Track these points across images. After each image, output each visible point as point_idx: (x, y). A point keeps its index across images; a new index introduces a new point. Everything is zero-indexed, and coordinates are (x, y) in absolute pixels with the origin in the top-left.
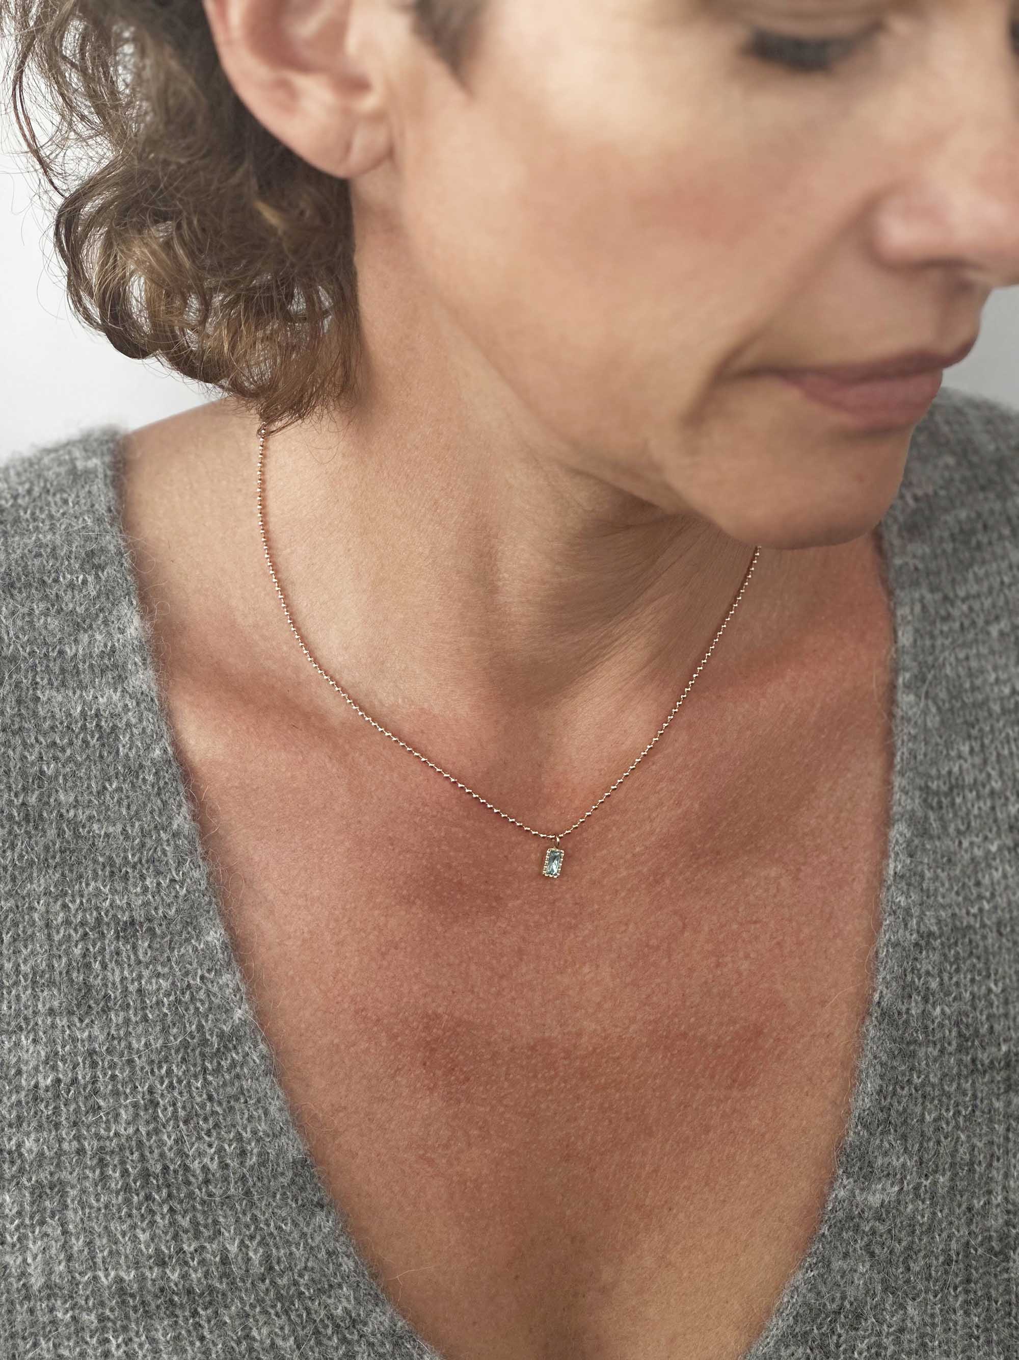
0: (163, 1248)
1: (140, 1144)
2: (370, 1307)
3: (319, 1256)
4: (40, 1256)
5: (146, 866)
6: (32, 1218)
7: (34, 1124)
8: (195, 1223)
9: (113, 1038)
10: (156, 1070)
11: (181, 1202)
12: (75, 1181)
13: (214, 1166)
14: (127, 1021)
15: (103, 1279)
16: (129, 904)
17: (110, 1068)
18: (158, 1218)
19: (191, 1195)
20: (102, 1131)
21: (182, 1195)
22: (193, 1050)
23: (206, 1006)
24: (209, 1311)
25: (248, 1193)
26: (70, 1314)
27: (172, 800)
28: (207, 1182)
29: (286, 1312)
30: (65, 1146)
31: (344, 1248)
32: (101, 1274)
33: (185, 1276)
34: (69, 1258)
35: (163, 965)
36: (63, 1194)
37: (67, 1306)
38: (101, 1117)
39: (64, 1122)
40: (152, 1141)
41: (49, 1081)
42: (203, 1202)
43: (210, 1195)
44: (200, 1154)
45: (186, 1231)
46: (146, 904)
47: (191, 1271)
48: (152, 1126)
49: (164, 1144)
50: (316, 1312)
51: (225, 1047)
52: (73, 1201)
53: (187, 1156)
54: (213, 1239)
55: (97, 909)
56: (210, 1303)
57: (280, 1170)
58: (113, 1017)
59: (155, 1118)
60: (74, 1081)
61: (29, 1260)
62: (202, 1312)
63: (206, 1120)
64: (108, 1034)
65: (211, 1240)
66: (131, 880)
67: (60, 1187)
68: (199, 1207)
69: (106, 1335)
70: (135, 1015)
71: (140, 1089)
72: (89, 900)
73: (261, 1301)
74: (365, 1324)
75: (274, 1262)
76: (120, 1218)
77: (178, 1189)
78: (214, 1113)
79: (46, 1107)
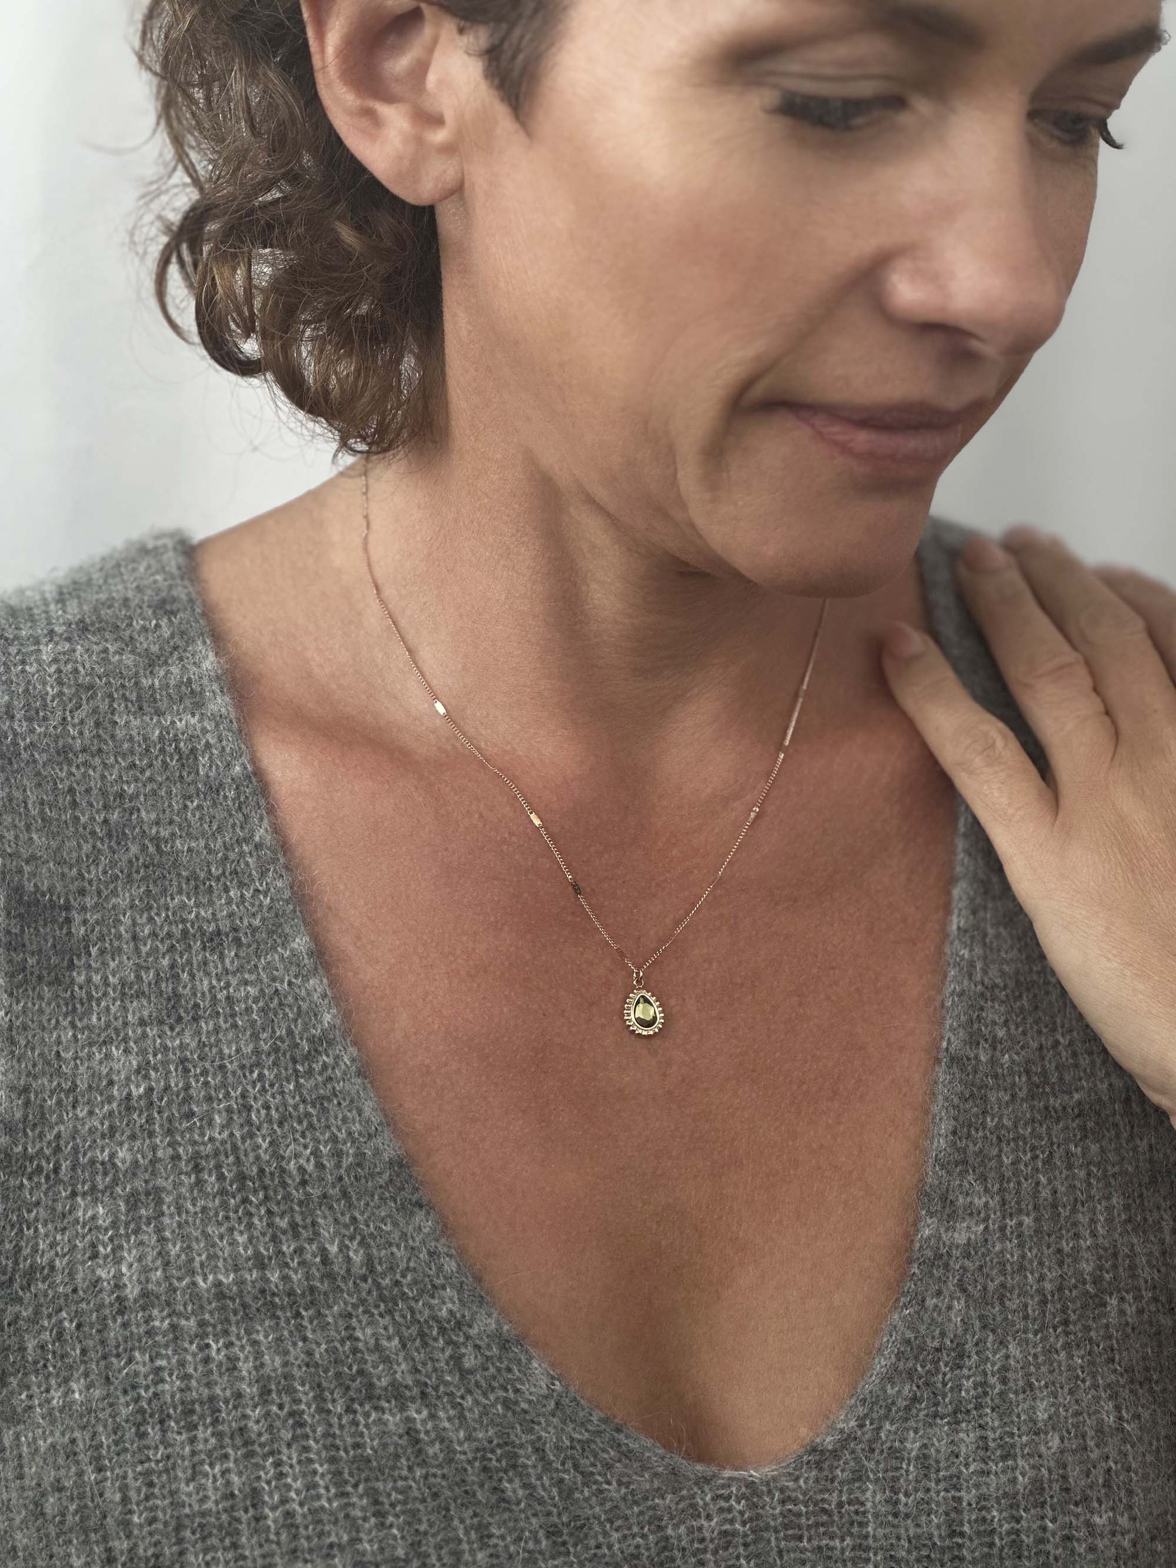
0: (262, 1250)
1: (235, 1147)
2: (474, 1308)
3: (421, 1256)
4: (136, 1265)
5: (230, 878)
6: (126, 1228)
7: (128, 1133)
8: (294, 1226)
9: (205, 1045)
10: (247, 1074)
11: (278, 1203)
12: (170, 1188)
13: (310, 1167)
14: (217, 1030)
15: (202, 1284)
16: (214, 914)
17: (202, 1074)
18: (256, 1221)
19: (287, 1197)
20: (197, 1137)
21: (279, 1197)
22: (284, 1054)
23: (295, 1009)
24: (311, 1312)
25: (345, 1194)
26: (167, 1322)
27: (253, 813)
28: (304, 1183)
29: (390, 1312)
30: (160, 1154)
31: (446, 1250)
32: (199, 1280)
33: (285, 1278)
34: (167, 1264)
35: (250, 972)
36: (159, 1202)
37: (165, 1313)
38: (195, 1123)
39: (158, 1130)
40: (247, 1144)
41: (142, 1090)
42: (301, 1203)
43: (307, 1194)
44: (297, 1156)
45: (284, 1232)
46: (231, 915)
47: (291, 1273)
48: (246, 1129)
49: (259, 1147)
50: (420, 1312)
51: (316, 1051)
52: (169, 1207)
53: (283, 1158)
54: (312, 1240)
55: (184, 921)
56: (312, 1303)
57: (378, 1170)
58: (203, 1025)
59: (249, 1122)
60: (167, 1088)
61: (124, 1270)
62: (304, 1313)
63: (300, 1122)
64: (200, 1041)
65: (310, 1241)
66: (216, 893)
67: (156, 1195)
68: (297, 1208)
69: (207, 1341)
70: (226, 1022)
71: (233, 1094)
72: (173, 914)
73: (363, 1301)
74: (470, 1326)
75: (376, 1261)
76: (217, 1221)
77: (276, 1192)
78: (308, 1115)
79: (139, 1116)
